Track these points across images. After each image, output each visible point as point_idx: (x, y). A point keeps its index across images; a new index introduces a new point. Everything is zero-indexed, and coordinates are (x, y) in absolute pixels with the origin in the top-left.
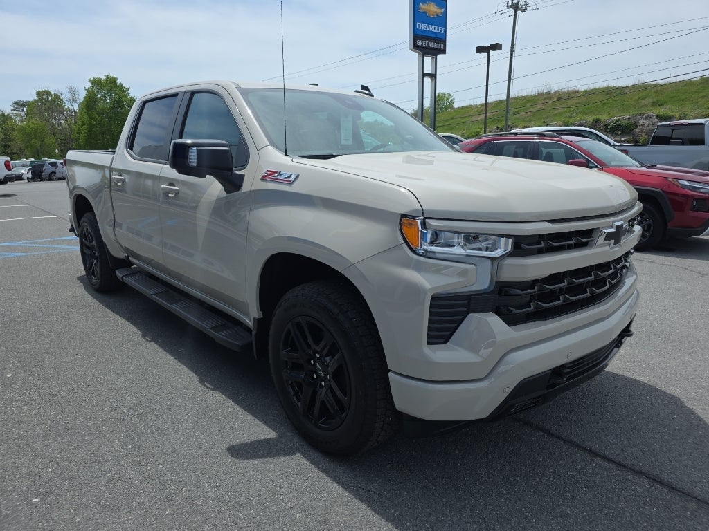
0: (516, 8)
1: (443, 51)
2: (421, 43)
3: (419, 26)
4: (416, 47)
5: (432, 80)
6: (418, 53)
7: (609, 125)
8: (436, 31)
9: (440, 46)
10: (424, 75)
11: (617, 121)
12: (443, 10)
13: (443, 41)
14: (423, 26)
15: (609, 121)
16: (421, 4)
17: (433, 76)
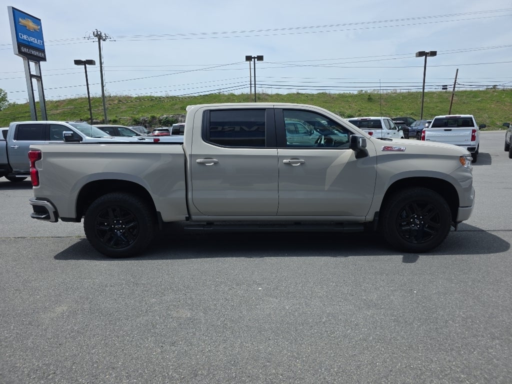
0: (99, 37)
1: (44, 59)
2: (24, 50)
3: (21, 36)
4: (20, 53)
5: (38, 80)
6: (23, 58)
7: (162, 120)
8: (36, 42)
9: (41, 55)
10: (32, 76)
11: (167, 118)
12: (39, 27)
13: (43, 51)
14: (25, 37)
15: (161, 118)
16: (20, 19)
17: (39, 78)
